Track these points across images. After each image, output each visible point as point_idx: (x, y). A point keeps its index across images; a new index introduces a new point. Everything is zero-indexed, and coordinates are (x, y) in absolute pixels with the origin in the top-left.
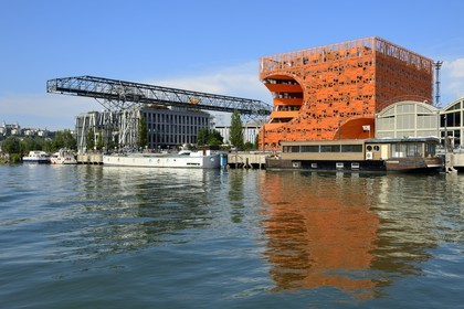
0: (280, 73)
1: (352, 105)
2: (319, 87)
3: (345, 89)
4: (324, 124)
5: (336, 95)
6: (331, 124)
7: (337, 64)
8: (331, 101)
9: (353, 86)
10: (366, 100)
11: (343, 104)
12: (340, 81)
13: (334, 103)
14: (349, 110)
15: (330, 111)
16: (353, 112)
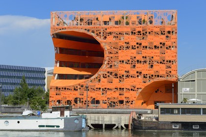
0: (77, 30)
1: (155, 68)
2: (121, 48)
3: (148, 53)
4: (127, 83)
5: (139, 57)
6: (134, 84)
7: (141, 29)
8: (134, 62)
9: (157, 51)
10: (169, 64)
11: (147, 66)
12: (143, 44)
13: (137, 65)
14: (152, 72)
15: (133, 72)
16: (157, 74)
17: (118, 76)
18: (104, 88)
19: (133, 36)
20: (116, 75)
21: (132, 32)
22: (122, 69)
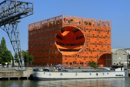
2: (91, 37)
3: (101, 40)
5: (98, 42)
7: (99, 29)
9: (104, 39)
11: (101, 46)
12: (100, 36)
14: (103, 49)
16: (105, 50)
17: (91, 51)
18: (85, 56)
19: (96, 32)
20: (90, 50)
21: (95, 30)
22: (92, 47)
